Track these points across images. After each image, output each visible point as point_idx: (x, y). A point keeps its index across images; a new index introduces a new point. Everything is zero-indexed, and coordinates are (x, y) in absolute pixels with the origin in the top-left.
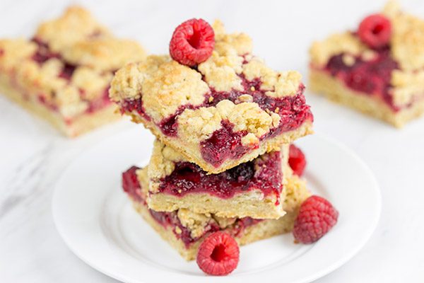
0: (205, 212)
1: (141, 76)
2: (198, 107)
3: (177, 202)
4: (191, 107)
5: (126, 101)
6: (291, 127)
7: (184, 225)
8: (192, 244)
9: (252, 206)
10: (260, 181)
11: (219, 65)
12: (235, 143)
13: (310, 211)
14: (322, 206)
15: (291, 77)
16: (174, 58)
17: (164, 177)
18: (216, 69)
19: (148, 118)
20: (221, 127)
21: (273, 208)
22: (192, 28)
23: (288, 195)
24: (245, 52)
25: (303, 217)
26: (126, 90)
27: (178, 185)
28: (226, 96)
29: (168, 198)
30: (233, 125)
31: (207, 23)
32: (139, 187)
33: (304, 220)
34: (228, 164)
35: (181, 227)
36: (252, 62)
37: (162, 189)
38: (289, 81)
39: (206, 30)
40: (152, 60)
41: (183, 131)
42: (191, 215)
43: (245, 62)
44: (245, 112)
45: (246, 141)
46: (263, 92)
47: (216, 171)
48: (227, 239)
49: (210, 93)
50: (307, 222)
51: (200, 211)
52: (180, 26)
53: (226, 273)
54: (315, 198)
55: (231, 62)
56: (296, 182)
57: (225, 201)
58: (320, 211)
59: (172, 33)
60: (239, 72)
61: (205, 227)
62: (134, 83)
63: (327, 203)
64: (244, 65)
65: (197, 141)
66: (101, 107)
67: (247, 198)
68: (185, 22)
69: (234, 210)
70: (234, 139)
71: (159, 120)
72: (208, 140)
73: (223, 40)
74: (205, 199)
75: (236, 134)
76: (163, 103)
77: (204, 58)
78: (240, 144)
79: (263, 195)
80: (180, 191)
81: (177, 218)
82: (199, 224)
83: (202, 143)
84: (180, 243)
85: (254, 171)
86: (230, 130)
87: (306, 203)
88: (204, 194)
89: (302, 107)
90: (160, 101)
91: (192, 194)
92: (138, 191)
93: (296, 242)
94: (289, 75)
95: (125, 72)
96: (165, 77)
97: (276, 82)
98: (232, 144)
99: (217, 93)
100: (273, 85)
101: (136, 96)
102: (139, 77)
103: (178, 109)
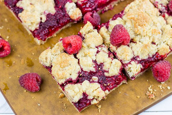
20: (82, 97)
24: (99, 45)
26: (45, 63)
36: (101, 52)
44: (94, 91)
45: (93, 103)
49: (80, 71)
60: (94, 60)
62: (49, 61)
64: (97, 54)
75: (89, 100)
78: (90, 104)
86: (86, 97)
94: (115, 64)
95: (45, 54)
96: (61, 64)
97: (110, 66)
98: (87, 104)
99: (84, 71)
100: (108, 68)
101: (49, 66)
102: (51, 58)
103: (65, 81)
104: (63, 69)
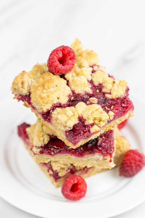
0: (67, 163)
3: (51, 158)
4: (60, 106)
5: (20, 95)
7: (54, 170)
8: (59, 180)
9: (95, 162)
10: (100, 148)
11: (78, 75)
12: (86, 132)
13: (129, 160)
14: (137, 157)
15: (121, 84)
16: (50, 71)
17: (43, 145)
18: (76, 78)
19: (34, 108)
20: (78, 122)
21: (108, 163)
22: (61, 52)
23: (117, 149)
24: (94, 64)
25: (126, 163)
26: (21, 89)
27: (51, 149)
29: (45, 156)
30: (85, 120)
31: (71, 49)
33: (126, 165)
34: (82, 142)
35: (52, 170)
36: (97, 72)
37: (42, 152)
38: (120, 87)
39: (70, 53)
40: (37, 69)
41: (55, 121)
42: (59, 165)
43: (93, 72)
44: (93, 112)
45: (93, 130)
46: (104, 94)
47: (74, 147)
48: (79, 180)
49: (72, 94)
50: (128, 166)
51: (64, 163)
52: (54, 50)
55: (85, 73)
56: (122, 142)
57: (79, 159)
58: (135, 160)
60: (90, 79)
61: (67, 171)
62: (26, 85)
63: (140, 156)
64: (93, 74)
65: (63, 129)
67: (93, 157)
68: (57, 48)
69: (84, 163)
70: (86, 129)
71: (41, 111)
72: (70, 131)
73: (80, 55)
74: (67, 157)
75: (87, 126)
76: (43, 102)
77: (69, 71)
78: (89, 132)
79: (102, 157)
80: (52, 153)
81: (50, 165)
82: (63, 169)
83: (66, 132)
84: (52, 178)
85: (98, 141)
86: (83, 123)
88: (67, 154)
89: (127, 104)
90: (41, 101)
91: (60, 154)
92: (27, 140)
93: (120, 175)
94: (120, 83)
95: (20, 78)
96: (45, 84)
97: (112, 87)
98: (85, 132)
99: (76, 94)
100: (110, 89)
101: (27, 93)
102: (29, 81)
103: (52, 106)
104: (47, 91)
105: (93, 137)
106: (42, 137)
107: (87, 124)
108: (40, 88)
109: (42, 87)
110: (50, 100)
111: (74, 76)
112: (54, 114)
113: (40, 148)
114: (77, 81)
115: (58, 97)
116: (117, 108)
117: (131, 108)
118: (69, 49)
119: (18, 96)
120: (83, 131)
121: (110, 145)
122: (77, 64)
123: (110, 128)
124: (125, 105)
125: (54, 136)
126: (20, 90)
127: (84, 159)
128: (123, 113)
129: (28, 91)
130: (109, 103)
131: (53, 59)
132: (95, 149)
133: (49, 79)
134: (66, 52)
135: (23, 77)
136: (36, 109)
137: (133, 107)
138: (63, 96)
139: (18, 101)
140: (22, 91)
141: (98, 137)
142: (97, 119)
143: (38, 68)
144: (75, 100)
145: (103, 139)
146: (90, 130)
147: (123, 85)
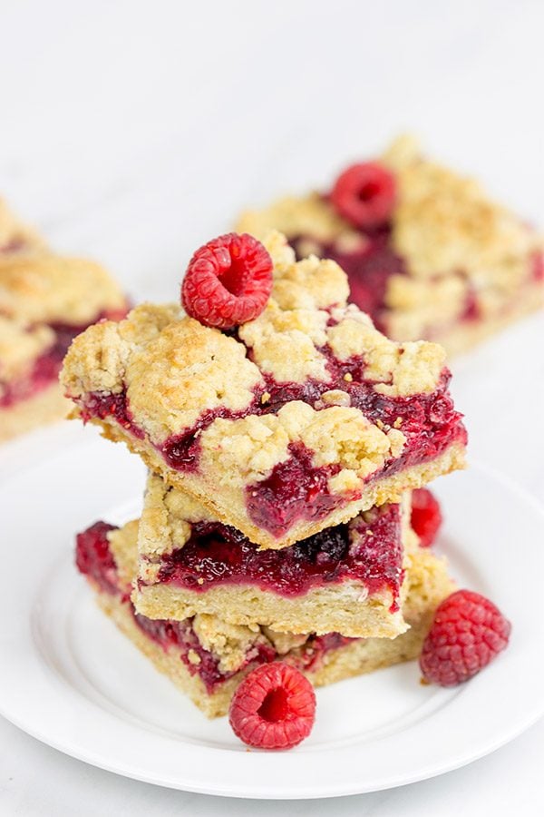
0: (248, 622)
1: (124, 347)
2: (240, 415)
3: (194, 601)
4: (227, 414)
5: (93, 397)
6: (425, 457)
7: (206, 647)
8: (219, 685)
9: (342, 613)
10: (360, 563)
11: (280, 328)
12: (316, 490)
13: (455, 622)
14: (480, 612)
15: (425, 355)
16: (191, 313)
17: (170, 552)
18: (276, 337)
19: (138, 433)
20: (288, 457)
21: (384, 618)
22: (227, 251)
23: (413, 587)
24: (332, 302)
25: (442, 633)
26: (96, 374)
27: (197, 567)
28: (296, 393)
29: (177, 594)
30: (312, 453)
31: (258, 243)
32: (113, 565)
33: (443, 640)
34: (300, 530)
35: (199, 651)
36: (344, 324)
37: (165, 577)
38: (421, 364)
39: (257, 258)
41: (211, 462)
42: (221, 628)
43: (331, 323)
44: (336, 426)
45: (337, 484)
46: (369, 385)
47: (277, 545)
48: (290, 678)
49: (263, 385)
50: (449, 643)
51: (238, 620)
52: (203, 249)
53: (290, 746)
54: (464, 594)
55: (304, 322)
56: (427, 564)
57: (290, 602)
58: (474, 622)
59: (188, 262)
60: (322, 343)
61: (247, 652)
62: (111, 361)
63: (489, 607)
64: (330, 329)
65: (240, 483)
66: (26, 396)
67: (335, 596)
68: (216, 241)
69: (306, 618)
70: (314, 481)
71: (162, 438)
72: (263, 484)
73: (287, 277)
74: (249, 597)
75: (319, 472)
76: (171, 405)
77: (252, 313)
78: (326, 491)
79: (366, 591)
80: (201, 581)
81: (193, 632)
82: (236, 645)
83: (250, 489)
84: (196, 682)
85: (349, 543)
86: (306, 462)
87: (447, 606)
88: (249, 587)
89: (447, 416)
90: (165, 401)
91: (224, 587)
92: (110, 573)
93: (424, 682)
94: (420, 352)
95: (91, 340)
96: (175, 350)
97: (394, 364)
98: (310, 492)
99: (276, 385)
100: (388, 370)
101: (114, 387)
102: (122, 350)
103: (200, 418)
104: (182, 373)
105: (337, 518)
106: (168, 524)
107: (319, 466)
108: (159, 365)
109: (165, 359)
110: (192, 396)
111: (268, 333)
112: (210, 439)
113: (160, 563)
114: (278, 344)
115: (220, 389)
116: (414, 424)
117: (458, 434)
118: (253, 242)
119: (85, 402)
120: (307, 488)
121: (391, 554)
122: (278, 302)
123: (390, 495)
124: (439, 416)
125: (206, 522)
126: (91, 377)
127: (306, 603)
128: (434, 447)
129: (119, 380)
130: (388, 412)
131: (203, 271)
132: (342, 564)
133: (188, 335)
134: (243, 252)
135: (100, 337)
136: (146, 436)
137: (465, 432)
138: (237, 387)
139: (85, 423)
140: (100, 380)
141: (352, 519)
142: (352, 448)
143: (150, 314)
144: (275, 401)
145: (369, 537)
146: (327, 483)
147: (433, 358)
